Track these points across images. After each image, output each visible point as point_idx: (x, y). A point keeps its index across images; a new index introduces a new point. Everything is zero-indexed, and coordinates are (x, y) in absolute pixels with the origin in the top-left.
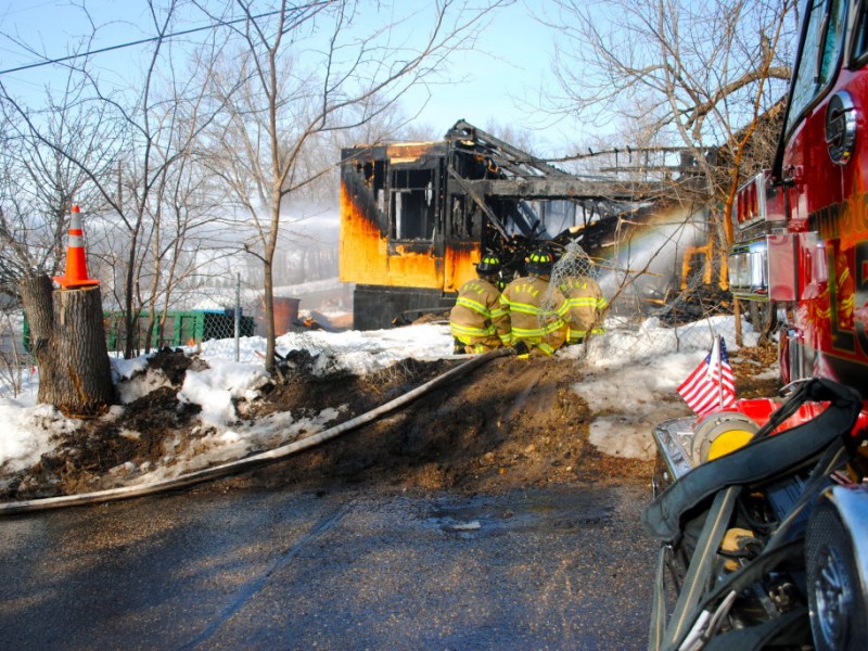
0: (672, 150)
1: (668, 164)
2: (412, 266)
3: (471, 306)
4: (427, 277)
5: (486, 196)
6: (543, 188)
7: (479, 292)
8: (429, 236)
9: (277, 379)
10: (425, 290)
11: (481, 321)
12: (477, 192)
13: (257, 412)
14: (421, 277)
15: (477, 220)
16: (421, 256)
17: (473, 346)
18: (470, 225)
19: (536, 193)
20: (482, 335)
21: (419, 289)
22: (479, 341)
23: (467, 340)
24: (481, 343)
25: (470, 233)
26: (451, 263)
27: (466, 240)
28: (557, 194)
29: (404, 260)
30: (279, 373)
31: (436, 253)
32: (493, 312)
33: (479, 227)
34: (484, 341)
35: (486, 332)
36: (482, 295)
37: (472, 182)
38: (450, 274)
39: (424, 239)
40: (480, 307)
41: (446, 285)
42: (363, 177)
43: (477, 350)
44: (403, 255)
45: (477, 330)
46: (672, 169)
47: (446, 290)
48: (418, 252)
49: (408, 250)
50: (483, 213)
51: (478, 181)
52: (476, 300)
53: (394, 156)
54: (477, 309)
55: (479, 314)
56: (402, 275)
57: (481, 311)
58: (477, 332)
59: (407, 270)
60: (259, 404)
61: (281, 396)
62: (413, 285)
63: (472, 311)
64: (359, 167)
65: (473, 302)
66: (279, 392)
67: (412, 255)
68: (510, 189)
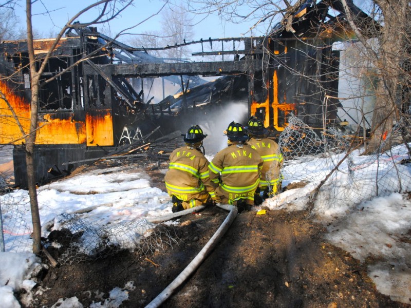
0: (239, 39)
1: (237, 49)
2: (57, 129)
3: (186, 170)
4: (70, 136)
5: (113, 76)
6: (154, 68)
7: (192, 158)
8: (69, 106)
9: (48, 263)
10: (69, 145)
11: (195, 181)
12: (106, 73)
13: (40, 301)
14: (65, 136)
15: (107, 93)
16: (64, 121)
17: (188, 202)
18: (102, 96)
19: (149, 72)
20: (196, 192)
21: (65, 145)
22: (193, 197)
23: (184, 198)
24: (195, 199)
25: (102, 102)
26: (91, 125)
27: (100, 108)
28: (164, 72)
29: (51, 125)
30: (49, 257)
31: (76, 118)
32: (202, 174)
33: (110, 98)
34: (197, 196)
35: (199, 189)
36: (194, 160)
37: (102, 66)
38: (91, 132)
39: (65, 109)
40: (193, 170)
41: (88, 141)
42: (13, 65)
43: (191, 204)
44: (50, 121)
45: (192, 188)
46: (240, 52)
47: (88, 145)
48: (61, 119)
49: (53, 117)
50: (112, 88)
51: (106, 65)
52: (189, 165)
53: (37, 49)
54: (192, 173)
55: (193, 176)
56: (50, 136)
57: (195, 174)
58: (192, 190)
59: (54, 132)
60: (40, 292)
61: (57, 279)
62: (59, 143)
63: (188, 173)
64: (9, 58)
65: (187, 167)
66: (54, 277)
67: (56, 121)
68: (130, 70)
